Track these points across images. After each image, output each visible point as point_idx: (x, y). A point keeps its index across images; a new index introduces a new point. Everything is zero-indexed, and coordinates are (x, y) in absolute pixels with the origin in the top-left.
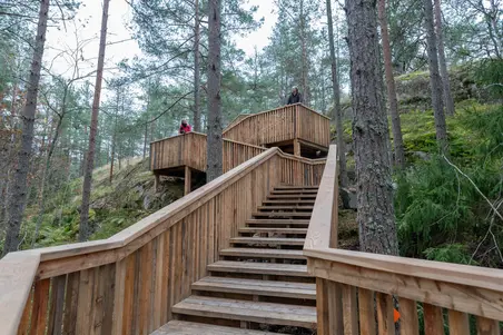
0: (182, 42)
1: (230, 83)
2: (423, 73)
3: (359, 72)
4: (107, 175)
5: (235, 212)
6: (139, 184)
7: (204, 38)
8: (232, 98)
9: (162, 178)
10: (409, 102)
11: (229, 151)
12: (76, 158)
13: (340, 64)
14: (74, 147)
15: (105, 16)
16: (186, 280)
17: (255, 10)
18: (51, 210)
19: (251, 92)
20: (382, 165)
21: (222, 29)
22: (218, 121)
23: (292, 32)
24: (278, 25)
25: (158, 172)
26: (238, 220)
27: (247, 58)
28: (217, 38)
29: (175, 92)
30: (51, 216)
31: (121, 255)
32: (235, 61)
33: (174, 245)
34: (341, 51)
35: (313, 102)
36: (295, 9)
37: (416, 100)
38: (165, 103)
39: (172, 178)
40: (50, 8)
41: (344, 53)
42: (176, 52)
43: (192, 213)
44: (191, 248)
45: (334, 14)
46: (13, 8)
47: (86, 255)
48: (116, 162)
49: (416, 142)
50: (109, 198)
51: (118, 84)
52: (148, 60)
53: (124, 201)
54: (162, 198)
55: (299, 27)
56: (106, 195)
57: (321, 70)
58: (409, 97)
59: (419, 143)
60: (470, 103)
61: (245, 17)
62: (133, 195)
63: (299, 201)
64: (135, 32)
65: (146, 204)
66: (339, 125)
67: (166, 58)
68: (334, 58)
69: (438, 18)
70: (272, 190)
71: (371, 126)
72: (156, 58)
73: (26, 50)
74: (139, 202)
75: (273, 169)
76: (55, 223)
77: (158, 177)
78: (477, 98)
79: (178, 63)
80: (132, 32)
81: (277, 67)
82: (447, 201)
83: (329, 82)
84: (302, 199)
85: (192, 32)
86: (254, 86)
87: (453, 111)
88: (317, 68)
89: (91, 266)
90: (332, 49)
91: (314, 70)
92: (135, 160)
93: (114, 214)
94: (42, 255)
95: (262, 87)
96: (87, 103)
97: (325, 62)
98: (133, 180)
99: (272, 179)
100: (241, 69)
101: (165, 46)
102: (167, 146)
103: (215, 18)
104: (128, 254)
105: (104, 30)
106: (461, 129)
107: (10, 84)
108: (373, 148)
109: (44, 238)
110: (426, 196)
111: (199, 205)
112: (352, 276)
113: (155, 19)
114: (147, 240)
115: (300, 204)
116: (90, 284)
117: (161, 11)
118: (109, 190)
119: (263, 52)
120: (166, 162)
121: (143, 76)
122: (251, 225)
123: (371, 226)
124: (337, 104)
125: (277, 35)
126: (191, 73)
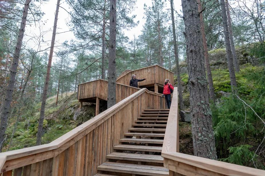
0: (96, 33)
1: (121, 54)
2: (221, 50)
3: (191, 51)
4: (55, 101)
5: (123, 124)
6: (72, 107)
7: (108, 31)
8: (122, 61)
9: (84, 104)
10: (215, 65)
11: (120, 90)
12: (39, 92)
13: (178, 45)
14: (38, 86)
15: (56, 19)
16: (94, 165)
17: (135, 17)
18: (24, 120)
19: (132, 58)
20: (206, 103)
21: (117, 26)
22: (114, 74)
23: (154, 28)
24: (146, 24)
25: (82, 100)
26: (124, 128)
27: (130, 41)
28: (114, 31)
29: (92, 58)
30: (24, 123)
31: (56, 153)
32: (124, 42)
33: (88, 144)
34: (179, 38)
35: (164, 64)
36: (155, 17)
37: (219, 64)
38: (87, 64)
39: (89, 104)
40: (28, 15)
41: (180, 39)
42: (93, 38)
43: (99, 127)
44: (98, 146)
45: (175, 19)
46: (9, 15)
47: (36, 154)
48: (60, 94)
49: (220, 86)
50: (55, 114)
51: (62, 54)
52: (78, 41)
53: (63, 115)
54: (84, 114)
55: (157, 26)
56: (54, 112)
57: (169, 47)
58: (215, 62)
59: (221, 86)
60: (247, 66)
61: (129, 21)
62: (68, 113)
63: (158, 118)
64: (72, 27)
65: (75, 118)
66: (179, 77)
67: (88, 41)
68: (176, 42)
69: (230, 22)
70: (143, 111)
71: (199, 81)
72: (82, 41)
73: (15, 36)
74: (71, 116)
75: (144, 99)
76: (26, 127)
77: (82, 103)
78: (251, 63)
79: (94, 43)
80: (70, 27)
81: (146, 46)
82: (239, 119)
83: (173, 54)
84: (159, 116)
85: (101, 28)
86: (133, 55)
87: (239, 70)
88: (166, 46)
89: (37, 161)
90: (175, 37)
91: (165, 47)
92: (70, 93)
93: (58, 123)
94: (8, 157)
95: (137, 56)
96: (46, 63)
97: (170, 43)
98: (69, 104)
99: (143, 106)
100: (127, 46)
101: (87, 35)
102: (87, 87)
103: (113, 21)
104: (61, 152)
105: (55, 27)
106: (243, 79)
107: (6, 53)
108: (200, 93)
109: (19, 135)
110: (228, 117)
111: (103, 121)
112: (191, 172)
113: (82, 21)
114: (72, 143)
115: (158, 120)
116: (37, 172)
117: (86, 17)
118: (55, 109)
119: (138, 38)
120: (86, 95)
121: (75, 50)
122: (132, 131)
123: (200, 138)
124: (178, 65)
125: (146, 29)
126: (101, 48)
